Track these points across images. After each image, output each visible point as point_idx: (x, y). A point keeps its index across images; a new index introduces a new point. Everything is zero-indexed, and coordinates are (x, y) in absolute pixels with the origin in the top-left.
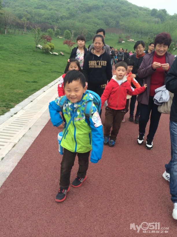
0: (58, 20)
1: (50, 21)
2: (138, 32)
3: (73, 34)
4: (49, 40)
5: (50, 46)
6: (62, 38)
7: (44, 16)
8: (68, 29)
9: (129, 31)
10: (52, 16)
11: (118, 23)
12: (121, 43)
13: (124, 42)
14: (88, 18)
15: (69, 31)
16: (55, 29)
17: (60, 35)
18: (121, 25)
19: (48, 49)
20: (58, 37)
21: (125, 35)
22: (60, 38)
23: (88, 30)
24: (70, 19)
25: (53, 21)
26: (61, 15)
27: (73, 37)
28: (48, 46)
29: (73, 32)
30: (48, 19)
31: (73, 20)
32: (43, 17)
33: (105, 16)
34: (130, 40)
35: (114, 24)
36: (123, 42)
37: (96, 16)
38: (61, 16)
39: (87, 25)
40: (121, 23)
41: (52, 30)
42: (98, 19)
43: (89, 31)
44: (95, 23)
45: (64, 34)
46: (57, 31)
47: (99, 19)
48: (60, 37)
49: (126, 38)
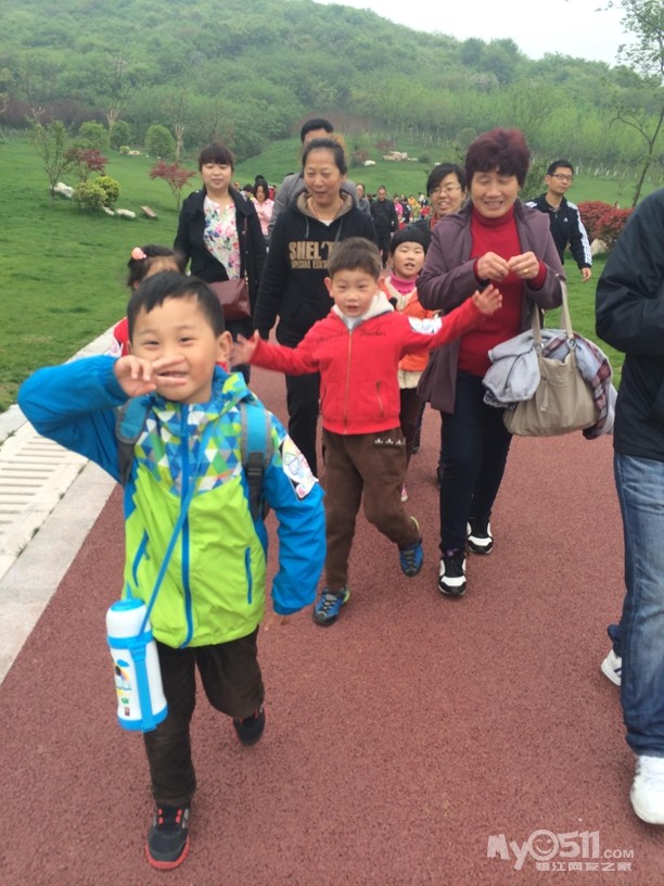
0: (117, 86)
1: (90, 91)
2: (419, 126)
3: (179, 137)
4: (96, 164)
5: (105, 187)
6: (138, 153)
7: (65, 74)
8: (161, 119)
9: (386, 122)
10: (94, 73)
11: (344, 93)
12: (363, 166)
13: (373, 163)
14: (232, 78)
15: (165, 126)
16: (112, 123)
17: (129, 145)
18: (358, 101)
19: (96, 196)
20: (125, 153)
21: (374, 136)
22: (131, 156)
23: (236, 123)
24: (165, 82)
25: (100, 93)
26: (130, 69)
27: (181, 151)
28: (97, 187)
29: (181, 129)
30: (81, 85)
31: (176, 85)
32: (59, 77)
33: (296, 68)
34: (392, 155)
35: (331, 98)
36: (368, 162)
37: (262, 71)
38: (131, 74)
39: (229, 104)
40: (356, 94)
41: (100, 126)
42: (270, 79)
43: (240, 125)
44: (260, 96)
45: (148, 141)
46: (119, 129)
47: (274, 81)
48: (131, 153)
49: (377, 147)
